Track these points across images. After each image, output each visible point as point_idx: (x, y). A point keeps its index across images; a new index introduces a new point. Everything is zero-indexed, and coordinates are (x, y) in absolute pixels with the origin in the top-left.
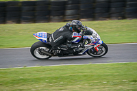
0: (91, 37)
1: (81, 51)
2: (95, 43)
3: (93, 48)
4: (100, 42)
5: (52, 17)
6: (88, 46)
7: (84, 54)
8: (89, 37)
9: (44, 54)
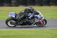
0: (38, 16)
1: (33, 23)
2: (40, 19)
3: (39, 22)
4: (43, 18)
5: (4, 4)
6: (37, 21)
7: (34, 24)
8: (37, 16)
9: (13, 24)
